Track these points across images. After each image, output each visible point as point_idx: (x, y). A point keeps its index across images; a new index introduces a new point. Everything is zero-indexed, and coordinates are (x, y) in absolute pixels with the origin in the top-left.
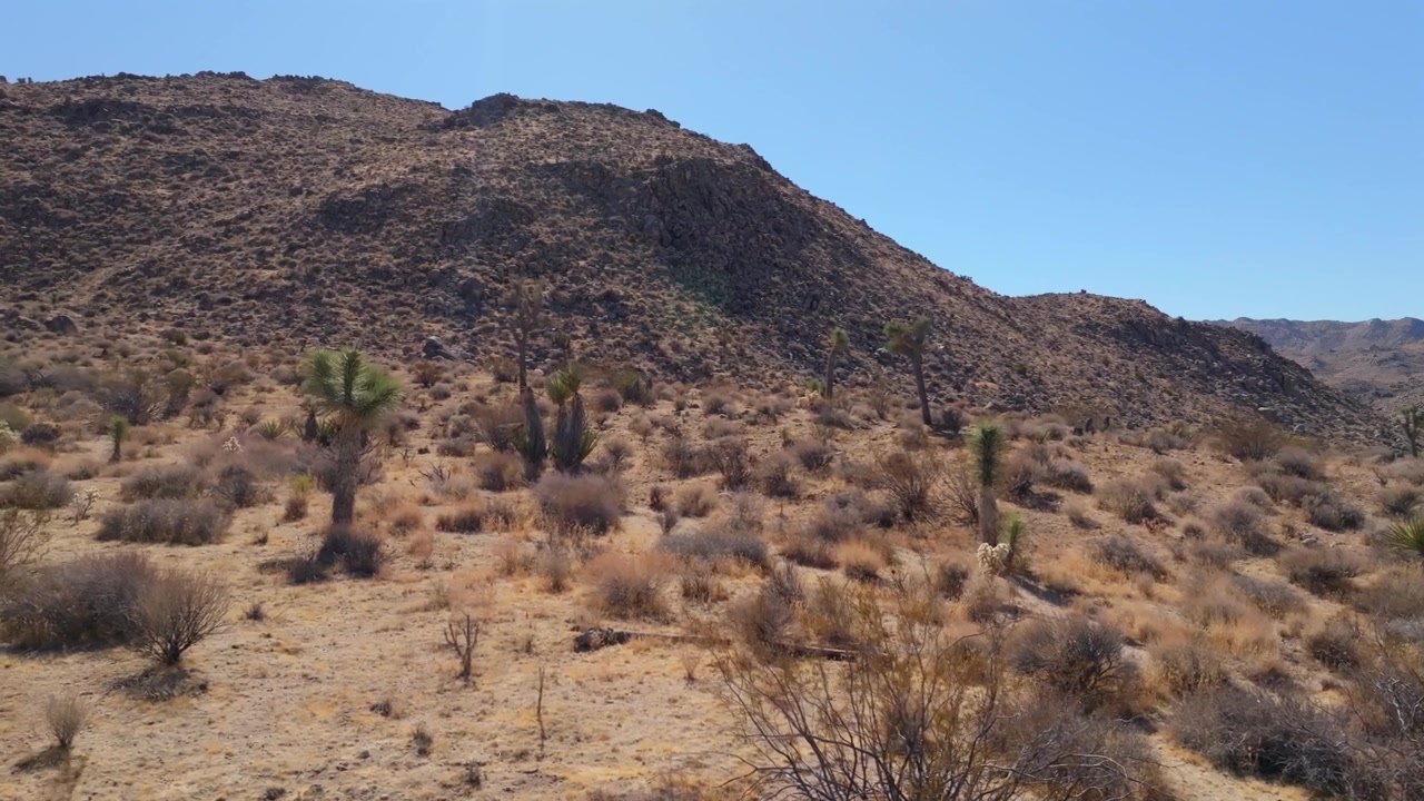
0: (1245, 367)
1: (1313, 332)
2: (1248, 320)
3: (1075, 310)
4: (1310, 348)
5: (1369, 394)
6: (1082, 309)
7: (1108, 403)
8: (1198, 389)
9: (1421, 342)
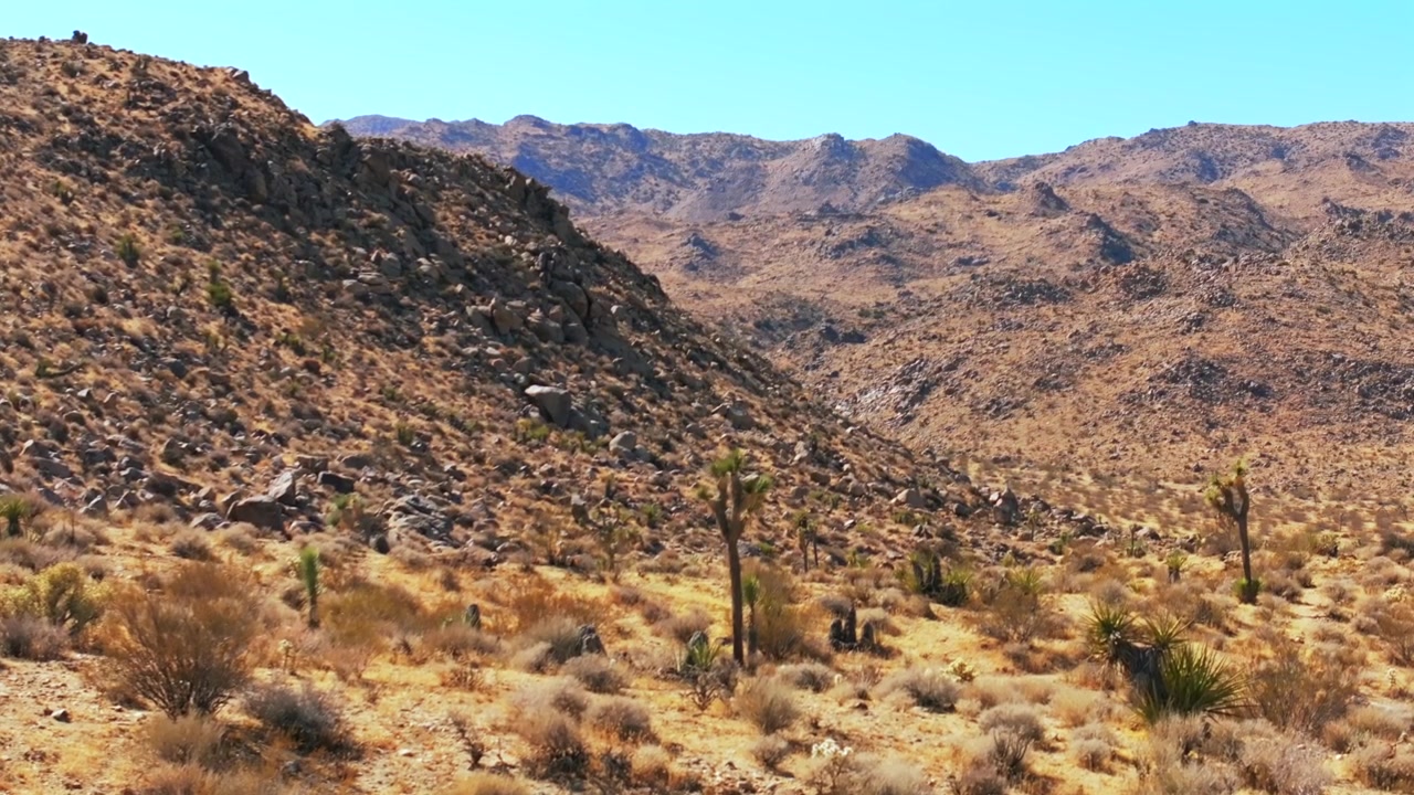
0: (495, 274)
1: (694, 163)
2: (539, 123)
3: (52, 93)
4: (686, 206)
5: (814, 334)
6: (73, 90)
7: (117, 385)
8: (377, 334)
9: (926, 197)
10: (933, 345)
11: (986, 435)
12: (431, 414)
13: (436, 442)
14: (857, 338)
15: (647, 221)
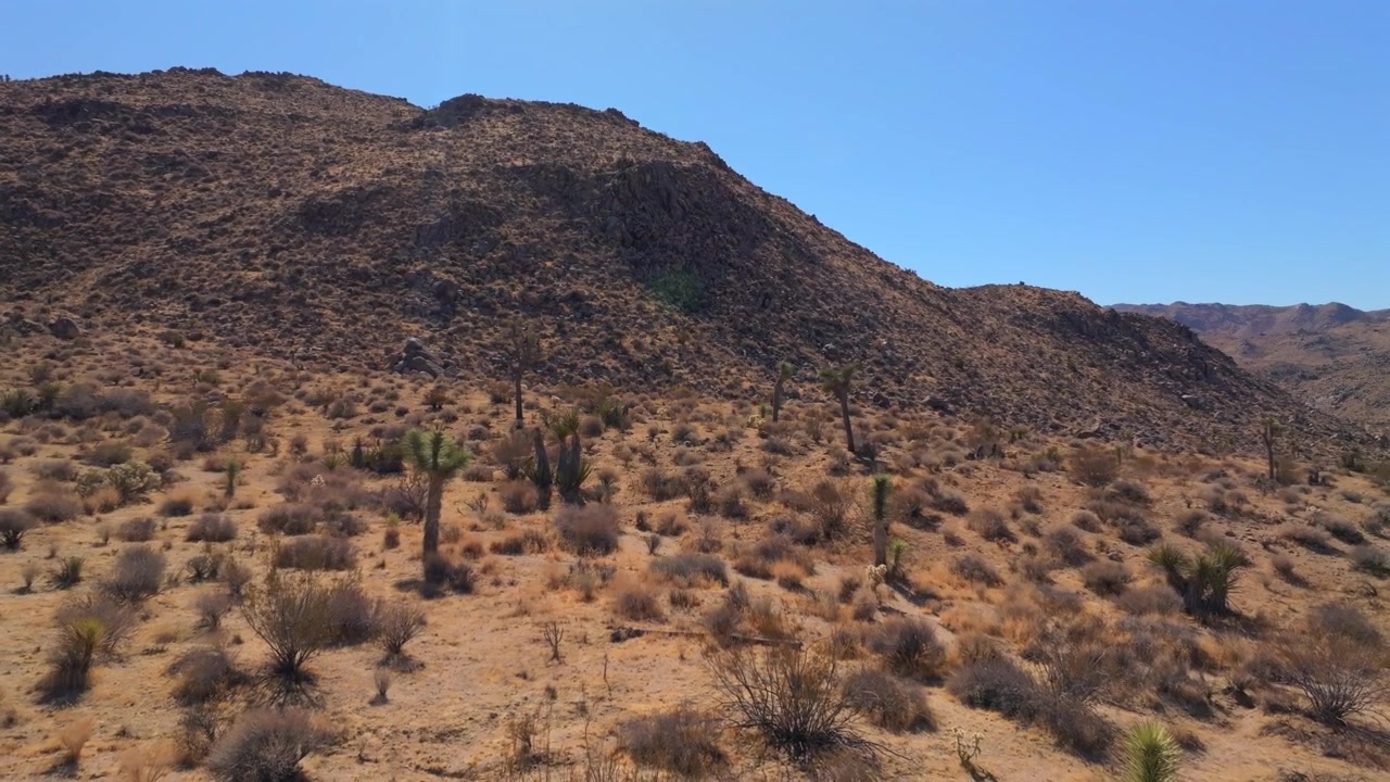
0: (1171, 357)
1: (1246, 316)
2: (1184, 304)
3: (1013, 302)
4: (1242, 331)
5: (1296, 376)
6: (1020, 300)
7: (1038, 394)
8: (1127, 378)
9: (1345, 325)
10: (1349, 380)
11: (1373, 414)
12: (1147, 404)
13: (1149, 413)
14: (1315, 378)
15: (1227, 337)
